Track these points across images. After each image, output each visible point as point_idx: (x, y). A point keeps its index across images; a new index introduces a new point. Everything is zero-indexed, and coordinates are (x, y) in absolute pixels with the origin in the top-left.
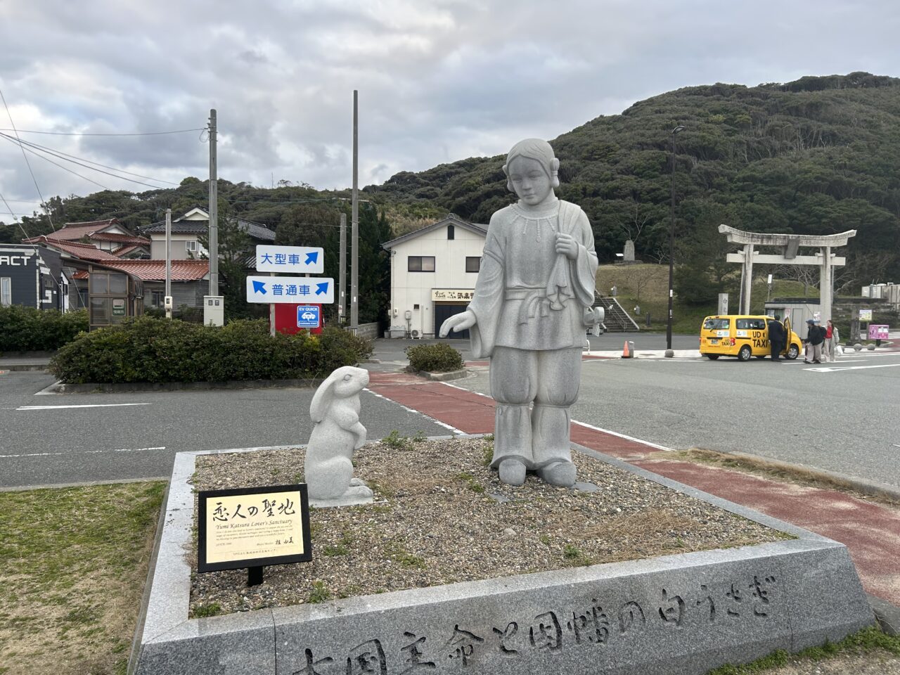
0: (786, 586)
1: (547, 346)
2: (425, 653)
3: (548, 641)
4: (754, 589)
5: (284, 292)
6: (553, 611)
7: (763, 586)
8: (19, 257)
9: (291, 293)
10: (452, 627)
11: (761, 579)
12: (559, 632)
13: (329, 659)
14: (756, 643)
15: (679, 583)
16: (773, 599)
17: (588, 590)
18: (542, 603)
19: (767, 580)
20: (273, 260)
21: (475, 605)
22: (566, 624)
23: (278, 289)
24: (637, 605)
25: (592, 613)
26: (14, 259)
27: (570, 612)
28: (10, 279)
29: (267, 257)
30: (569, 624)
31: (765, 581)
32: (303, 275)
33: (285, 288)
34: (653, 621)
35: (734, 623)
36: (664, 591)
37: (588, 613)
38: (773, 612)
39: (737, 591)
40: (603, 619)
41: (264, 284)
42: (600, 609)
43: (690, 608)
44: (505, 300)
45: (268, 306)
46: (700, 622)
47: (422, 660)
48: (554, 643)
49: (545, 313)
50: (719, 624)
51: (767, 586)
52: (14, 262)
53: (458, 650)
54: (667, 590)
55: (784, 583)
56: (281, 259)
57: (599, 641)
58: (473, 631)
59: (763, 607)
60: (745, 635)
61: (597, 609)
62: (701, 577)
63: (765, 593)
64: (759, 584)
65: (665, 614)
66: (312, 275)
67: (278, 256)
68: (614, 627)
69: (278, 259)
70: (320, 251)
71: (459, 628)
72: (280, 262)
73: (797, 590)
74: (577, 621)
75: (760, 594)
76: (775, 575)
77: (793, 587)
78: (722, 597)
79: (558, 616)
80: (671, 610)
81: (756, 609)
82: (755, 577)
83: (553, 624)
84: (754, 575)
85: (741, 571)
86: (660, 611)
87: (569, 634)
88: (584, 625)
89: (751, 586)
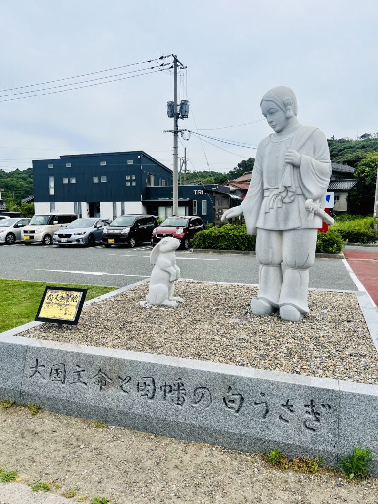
0: (341, 415)
3: (147, 393)
4: (309, 409)
6: (153, 377)
7: (317, 409)
10: (98, 369)
11: (318, 403)
12: (155, 391)
13: (44, 366)
14: (300, 447)
15: (243, 386)
16: (324, 421)
17: (177, 371)
18: (148, 371)
19: (323, 405)
21: (112, 361)
22: (159, 387)
24: (208, 390)
25: (177, 386)
27: (163, 381)
30: (161, 387)
31: (321, 406)
34: (217, 404)
35: (283, 426)
36: (230, 388)
37: (174, 385)
38: (322, 431)
39: (292, 406)
40: (183, 391)
42: (183, 385)
43: (247, 404)
44: (262, 198)
46: (254, 416)
47: (82, 380)
48: (150, 395)
50: (269, 423)
51: (320, 410)
53: (99, 382)
54: (233, 387)
55: (340, 413)
57: (178, 404)
58: (108, 374)
59: (313, 424)
60: (291, 438)
61: (180, 385)
62: (262, 387)
63: (319, 414)
64: (314, 406)
65: (228, 402)
68: (189, 399)
71: (102, 370)
73: (352, 422)
74: (167, 387)
75: (315, 414)
76: (332, 404)
77: (349, 419)
78: (277, 405)
79: (156, 381)
80: (233, 401)
81: (306, 423)
82: (312, 401)
83: (151, 384)
84: (310, 398)
85: (299, 392)
86: (224, 399)
87: (159, 393)
88: (170, 391)
89: (305, 406)
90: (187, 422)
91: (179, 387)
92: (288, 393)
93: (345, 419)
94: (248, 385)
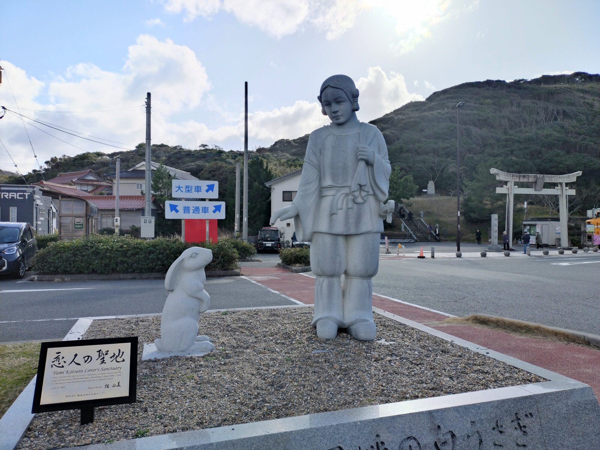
0: (542, 421)
1: (352, 231)
4: (515, 424)
5: (191, 211)
6: (342, 446)
7: (523, 422)
8: (22, 194)
9: (196, 212)
11: (521, 415)
15: (452, 420)
16: (531, 433)
17: (372, 427)
18: (331, 439)
19: (526, 415)
20: (183, 189)
21: (271, 441)
23: (186, 210)
24: (415, 439)
25: (375, 447)
26: (19, 195)
27: (356, 446)
28: (16, 208)
29: (179, 187)
31: (524, 417)
32: (204, 200)
33: (192, 208)
36: (439, 427)
37: (372, 447)
38: (532, 444)
39: (502, 426)
41: (177, 206)
42: (383, 443)
43: (461, 441)
44: (321, 197)
45: (180, 220)
49: (350, 205)
51: (525, 421)
52: (19, 197)
54: (442, 426)
55: (540, 418)
56: (189, 189)
59: (523, 439)
61: (380, 445)
62: (470, 415)
63: (525, 427)
64: (519, 419)
66: (210, 200)
67: (187, 187)
69: (187, 189)
70: (216, 183)
72: (189, 191)
73: (551, 424)
75: (521, 428)
76: (533, 412)
77: (548, 422)
78: (488, 431)
80: (444, 444)
81: (518, 441)
82: (516, 414)
84: (515, 412)
85: (504, 408)
86: (436, 444)
89: (512, 422)
91: (378, 447)
92: (495, 413)
93: (546, 424)
94: (456, 417)
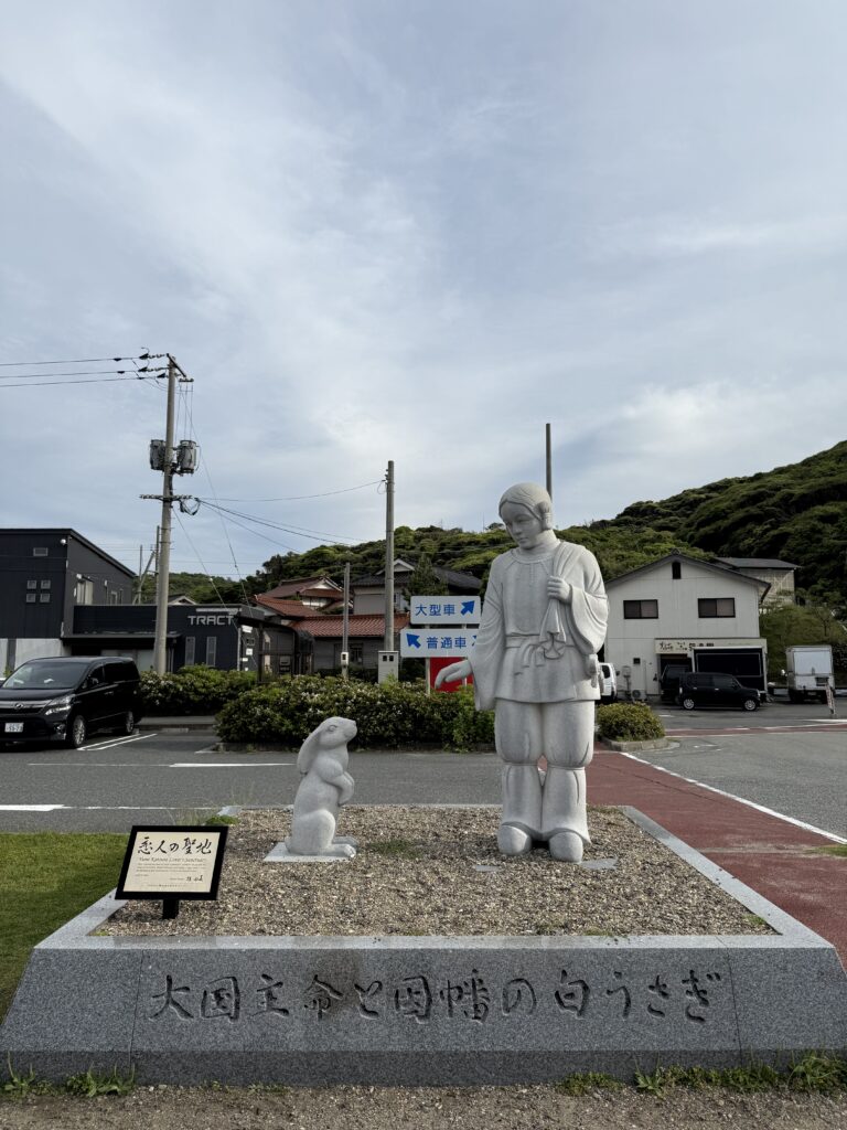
0: (736, 987)
2: (281, 999)
3: (416, 1007)
4: (690, 986)
5: (439, 645)
6: (425, 976)
7: (701, 984)
8: (224, 617)
9: (446, 646)
10: (311, 977)
11: (701, 975)
12: (430, 1001)
13: (187, 989)
14: (686, 1053)
15: (585, 966)
16: (714, 1002)
17: (468, 958)
18: (412, 965)
19: (710, 977)
20: (427, 611)
22: (438, 992)
23: (432, 643)
24: (528, 983)
25: (471, 985)
26: (220, 619)
27: (443, 979)
28: (215, 638)
29: (421, 608)
30: (441, 993)
31: (705, 978)
33: (439, 640)
34: (546, 1005)
35: (655, 1022)
36: (564, 972)
37: (466, 984)
38: (714, 1018)
39: (665, 986)
40: (483, 993)
41: (417, 637)
42: (481, 981)
43: (596, 996)
44: (505, 648)
46: (609, 1015)
47: (276, 1005)
48: (422, 1011)
49: (540, 661)
50: (635, 1021)
51: (706, 984)
52: (220, 621)
53: (315, 1002)
54: (568, 971)
55: (733, 984)
56: (436, 610)
57: (476, 1018)
58: (332, 984)
59: (699, 1010)
60: (671, 1040)
61: (477, 982)
62: (615, 962)
63: (705, 992)
64: (696, 980)
65: (563, 999)
66: (469, 626)
67: (432, 607)
68: (496, 1004)
69: (433, 610)
71: (319, 978)
72: (435, 613)
73: (752, 995)
74: (452, 991)
75: (698, 993)
76: (721, 973)
77: (748, 990)
78: (642, 989)
79: (430, 982)
80: (571, 995)
81: (689, 1011)
82: (692, 972)
83: (423, 990)
84: (690, 968)
85: (672, 961)
86: (557, 994)
87: (440, 1004)
88: (460, 997)
89: (684, 981)
90: (498, 1049)
91: (474, 986)
92: (656, 965)
93: (742, 992)
94: (592, 962)
